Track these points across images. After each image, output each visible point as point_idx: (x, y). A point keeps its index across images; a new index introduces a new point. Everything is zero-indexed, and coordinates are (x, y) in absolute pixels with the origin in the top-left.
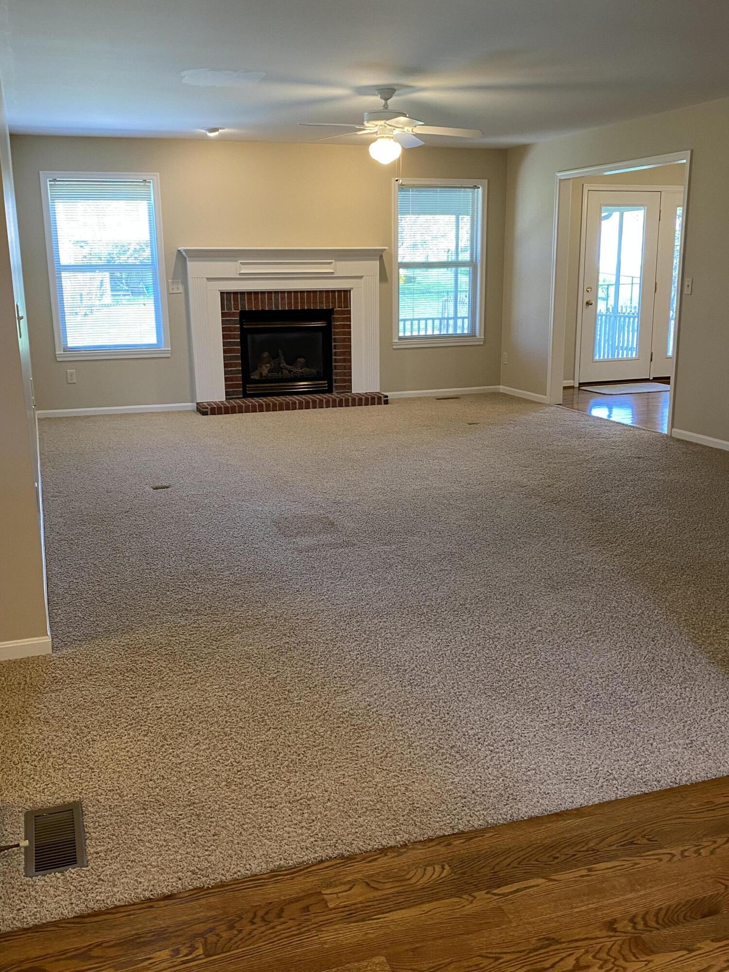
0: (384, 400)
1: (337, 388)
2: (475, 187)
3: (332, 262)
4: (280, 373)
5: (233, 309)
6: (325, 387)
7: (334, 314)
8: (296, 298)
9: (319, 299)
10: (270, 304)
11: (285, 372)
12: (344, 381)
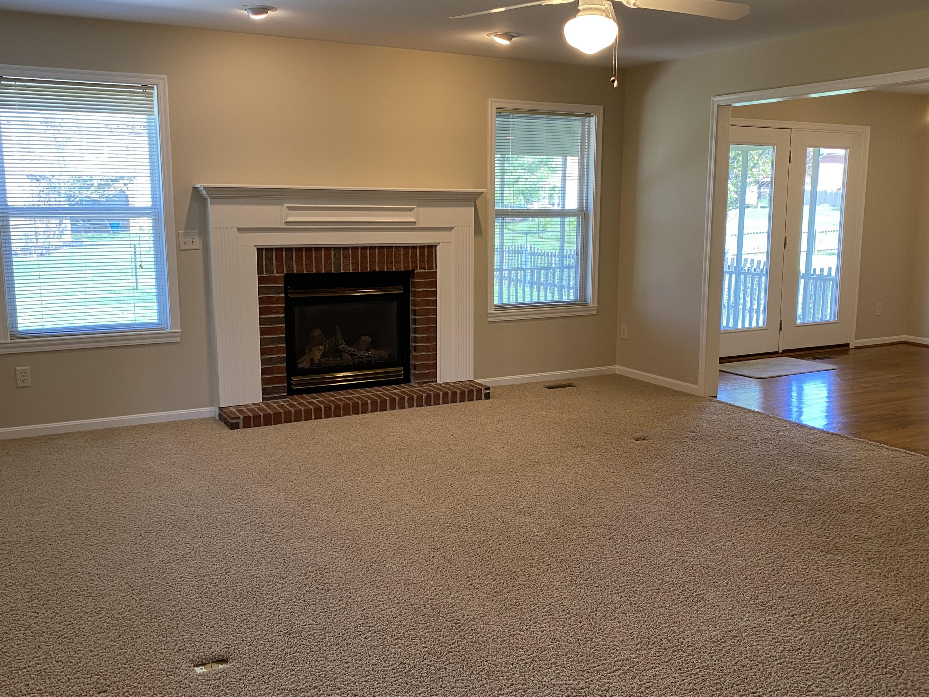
0: (485, 394)
1: (417, 376)
2: (588, 115)
3: (414, 208)
4: (339, 359)
5: (275, 271)
6: (400, 375)
7: (413, 278)
8: (364, 256)
9: (395, 257)
10: (328, 264)
11: (346, 356)
12: (428, 367)
